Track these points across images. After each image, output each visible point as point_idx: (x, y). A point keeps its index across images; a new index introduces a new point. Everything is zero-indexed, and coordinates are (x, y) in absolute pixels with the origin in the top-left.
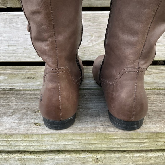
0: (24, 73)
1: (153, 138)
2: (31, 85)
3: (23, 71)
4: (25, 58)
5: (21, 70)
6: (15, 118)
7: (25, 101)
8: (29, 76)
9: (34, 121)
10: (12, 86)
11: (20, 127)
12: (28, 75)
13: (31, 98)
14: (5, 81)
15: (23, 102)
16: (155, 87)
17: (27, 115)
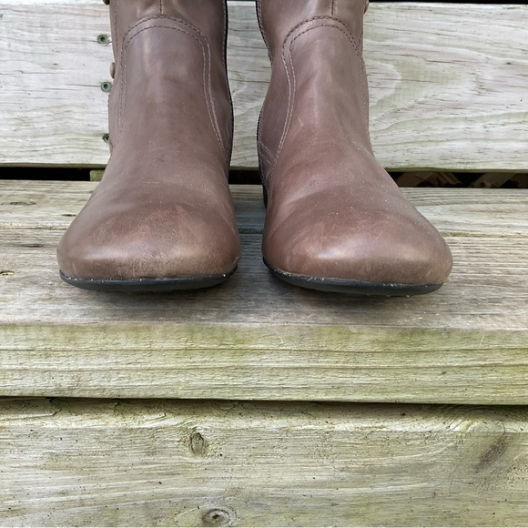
0: (8, 193)
1: (400, 353)
2: (15, 218)
3: (3, 190)
4: (17, 154)
8: (19, 200)
12: (16, 197)
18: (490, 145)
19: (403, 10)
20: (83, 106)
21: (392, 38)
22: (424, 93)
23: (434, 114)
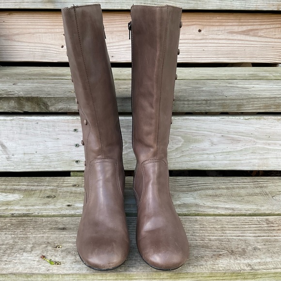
0: (43, 188)
2: (52, 209)
3: (41, 186)
4: (44, 168)
5: (39, 184)
6: (34, 255)
7: (44, 233)
8: (49, 193)
9: (55, 259)
10: (29, 210)
11: (40, 266)
12: (47, 192)
13: (51, 229)
14: (21, 202)
15: (43, 234)
16: (193, 212)
17: (47, 252)
18: (216, 162)
19: (184, 120)
20: (68, 152)
21: (180, 129)
22: (192, 146)
23: (196, 152)
